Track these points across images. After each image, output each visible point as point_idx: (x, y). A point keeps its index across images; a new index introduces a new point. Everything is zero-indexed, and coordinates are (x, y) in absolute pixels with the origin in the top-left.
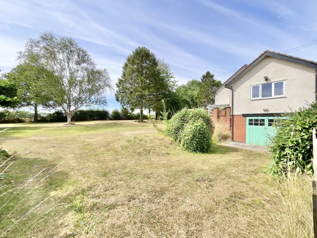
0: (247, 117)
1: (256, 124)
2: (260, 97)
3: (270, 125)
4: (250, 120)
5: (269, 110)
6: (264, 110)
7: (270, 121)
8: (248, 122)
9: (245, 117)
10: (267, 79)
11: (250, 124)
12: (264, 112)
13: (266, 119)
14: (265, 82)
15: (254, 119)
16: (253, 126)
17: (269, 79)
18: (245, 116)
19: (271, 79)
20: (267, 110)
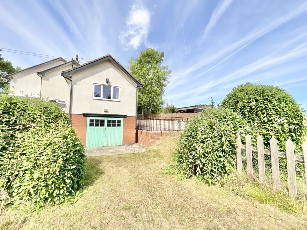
0: (88, 118)
1: (97, 125)
2: (101, 98)
3: (109, 125)
4: (91, 121)
5: (109, 111)
6: (104, 111)
7: (109, 121)
8: (88, 123)
9: (86, 117)
10: (108, 82)
11: (91, 125)
12: (104, 113)
13: (106, 119)
14: (106, 84)
15: (95, 120)
16: (94, 127)
17: (109, 82)
18: (86, 115)
19: (111, 83)
20: (106, 111)
